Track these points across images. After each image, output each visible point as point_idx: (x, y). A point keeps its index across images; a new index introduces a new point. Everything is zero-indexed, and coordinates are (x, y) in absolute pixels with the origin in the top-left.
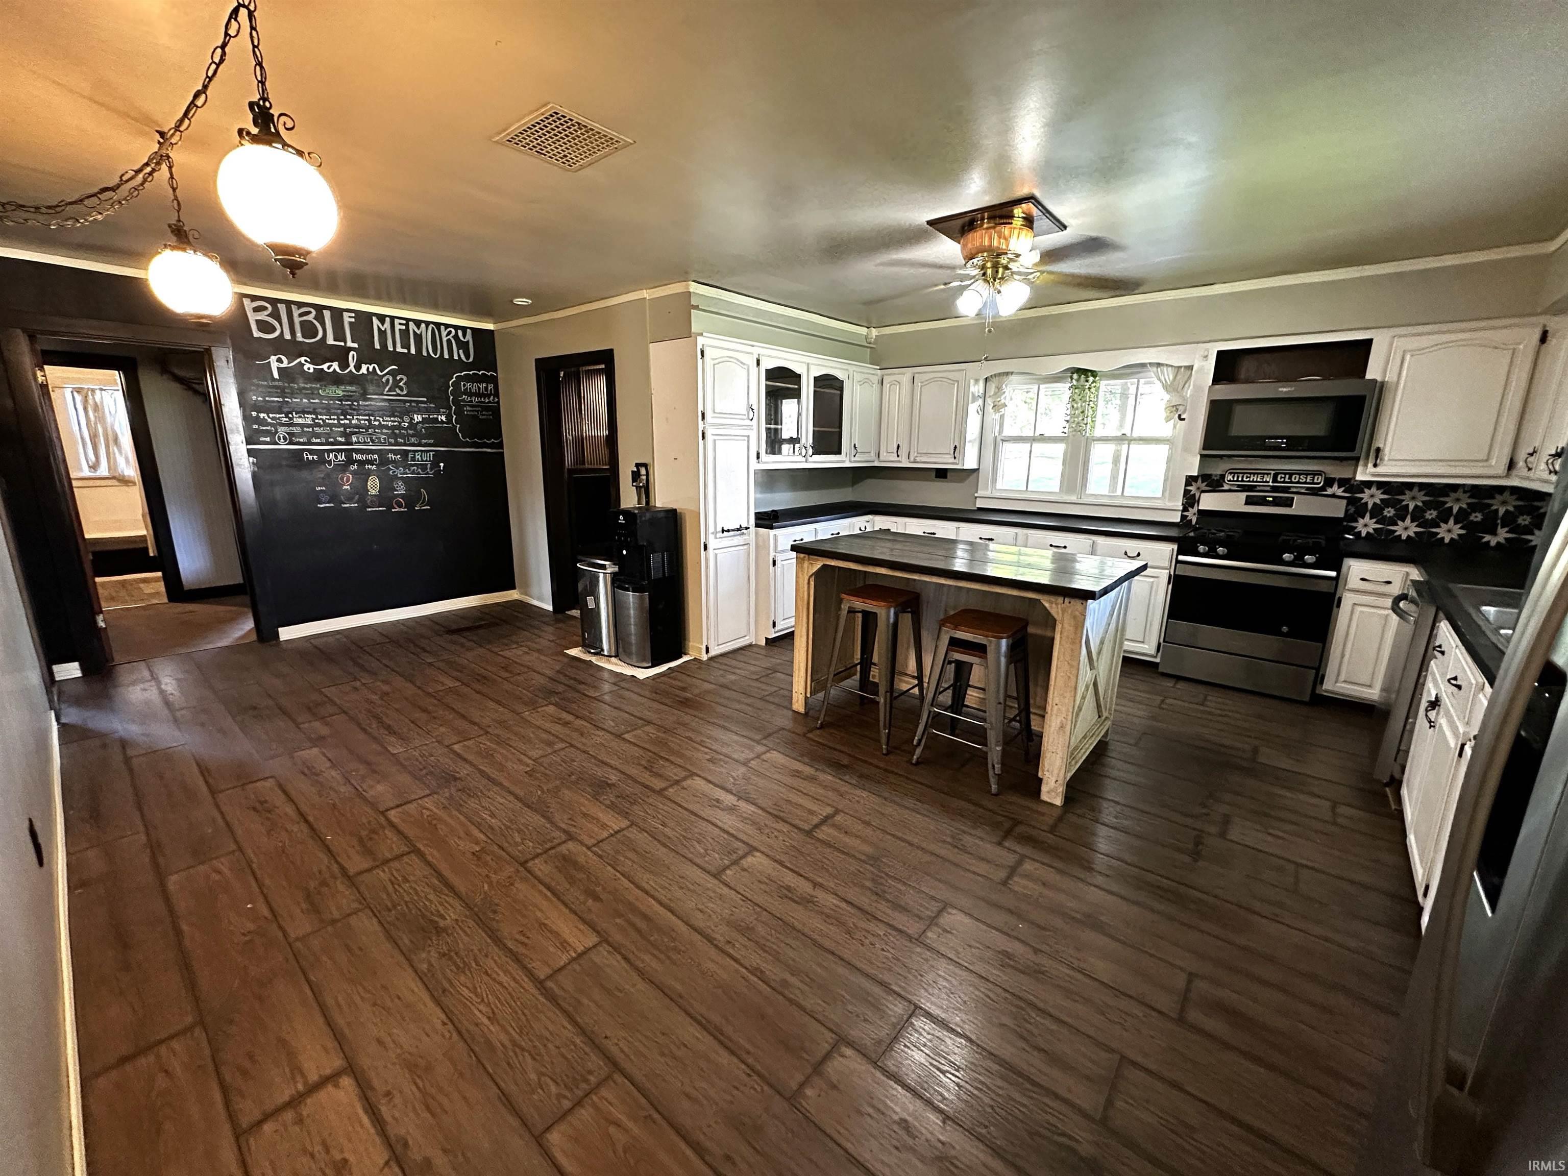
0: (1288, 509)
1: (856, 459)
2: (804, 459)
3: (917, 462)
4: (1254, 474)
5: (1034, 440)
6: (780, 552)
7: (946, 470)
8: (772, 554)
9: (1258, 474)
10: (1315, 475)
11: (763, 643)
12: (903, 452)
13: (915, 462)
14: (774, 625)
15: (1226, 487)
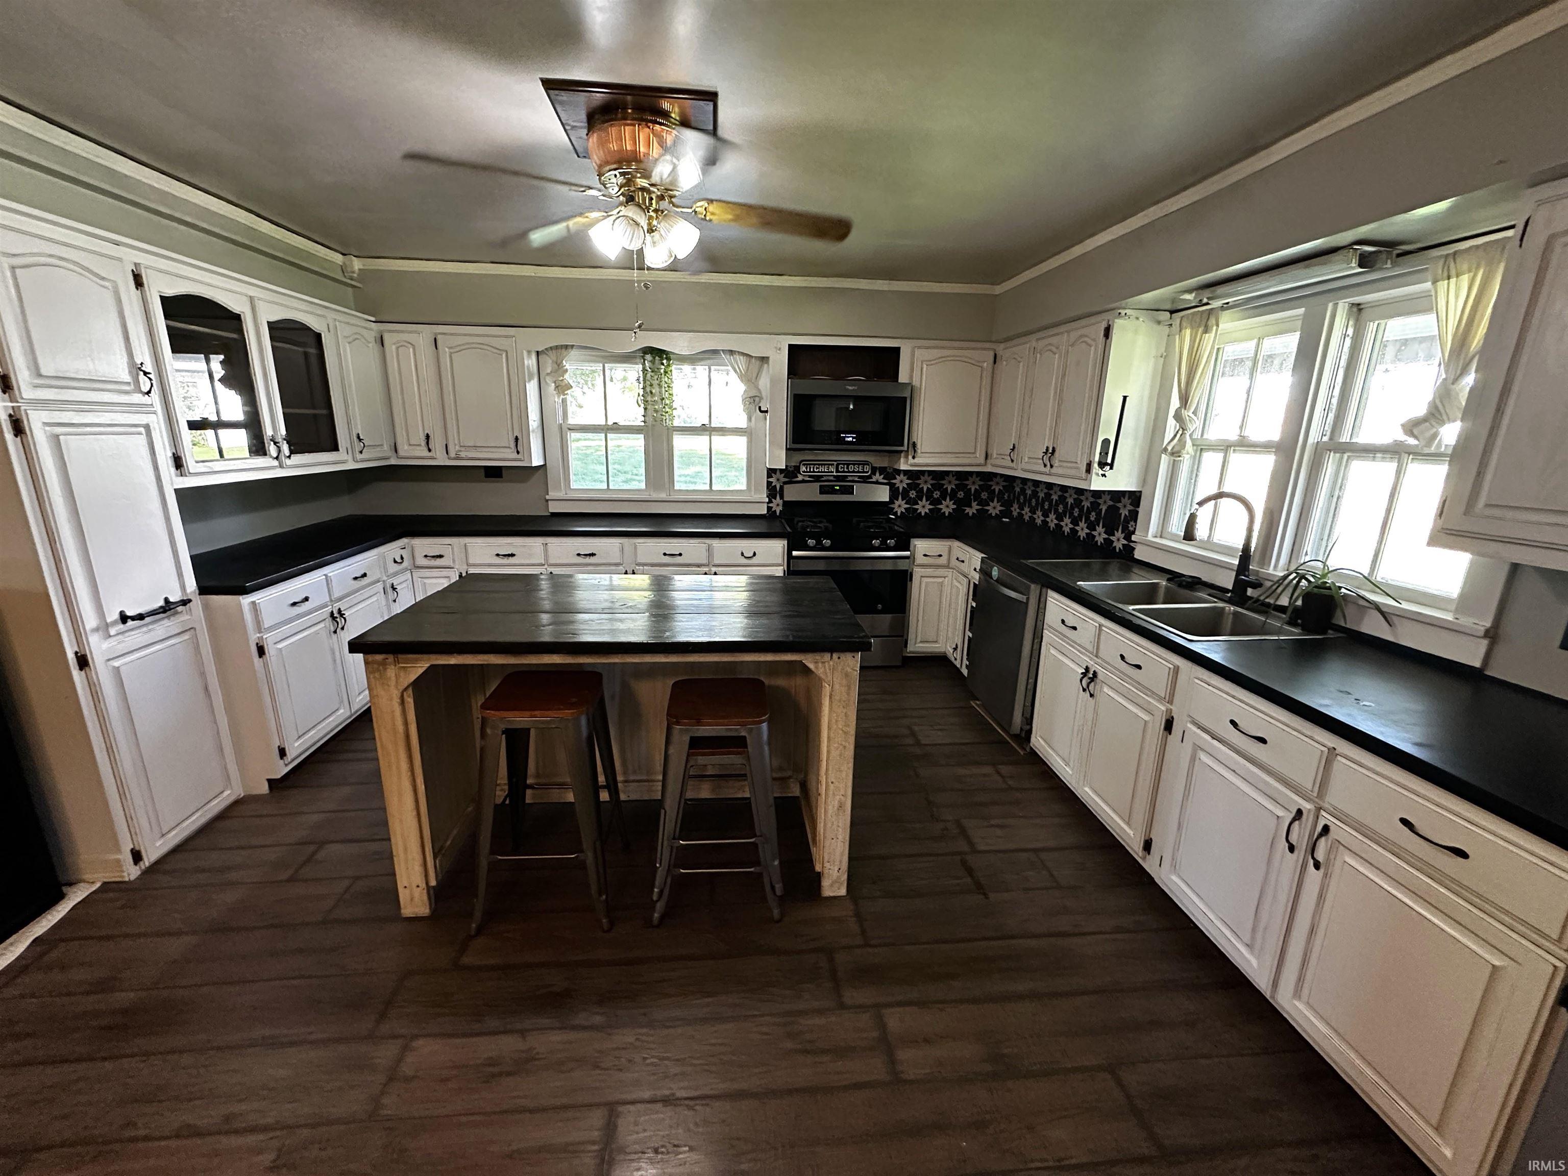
0: (851, 496)
1: (364, 456)
2: (276, 463)
3: (462, 459)
4: (822, 465)
5: (608, 429)
6: (271, 629)
7: (500, 468)
8: (253, 637)
9: (825, 465)
10: (864, 465)
11: (264, 789)
12: (437, 443)
13: (458, 458)
14: (282, 753)
15: (800, 478)
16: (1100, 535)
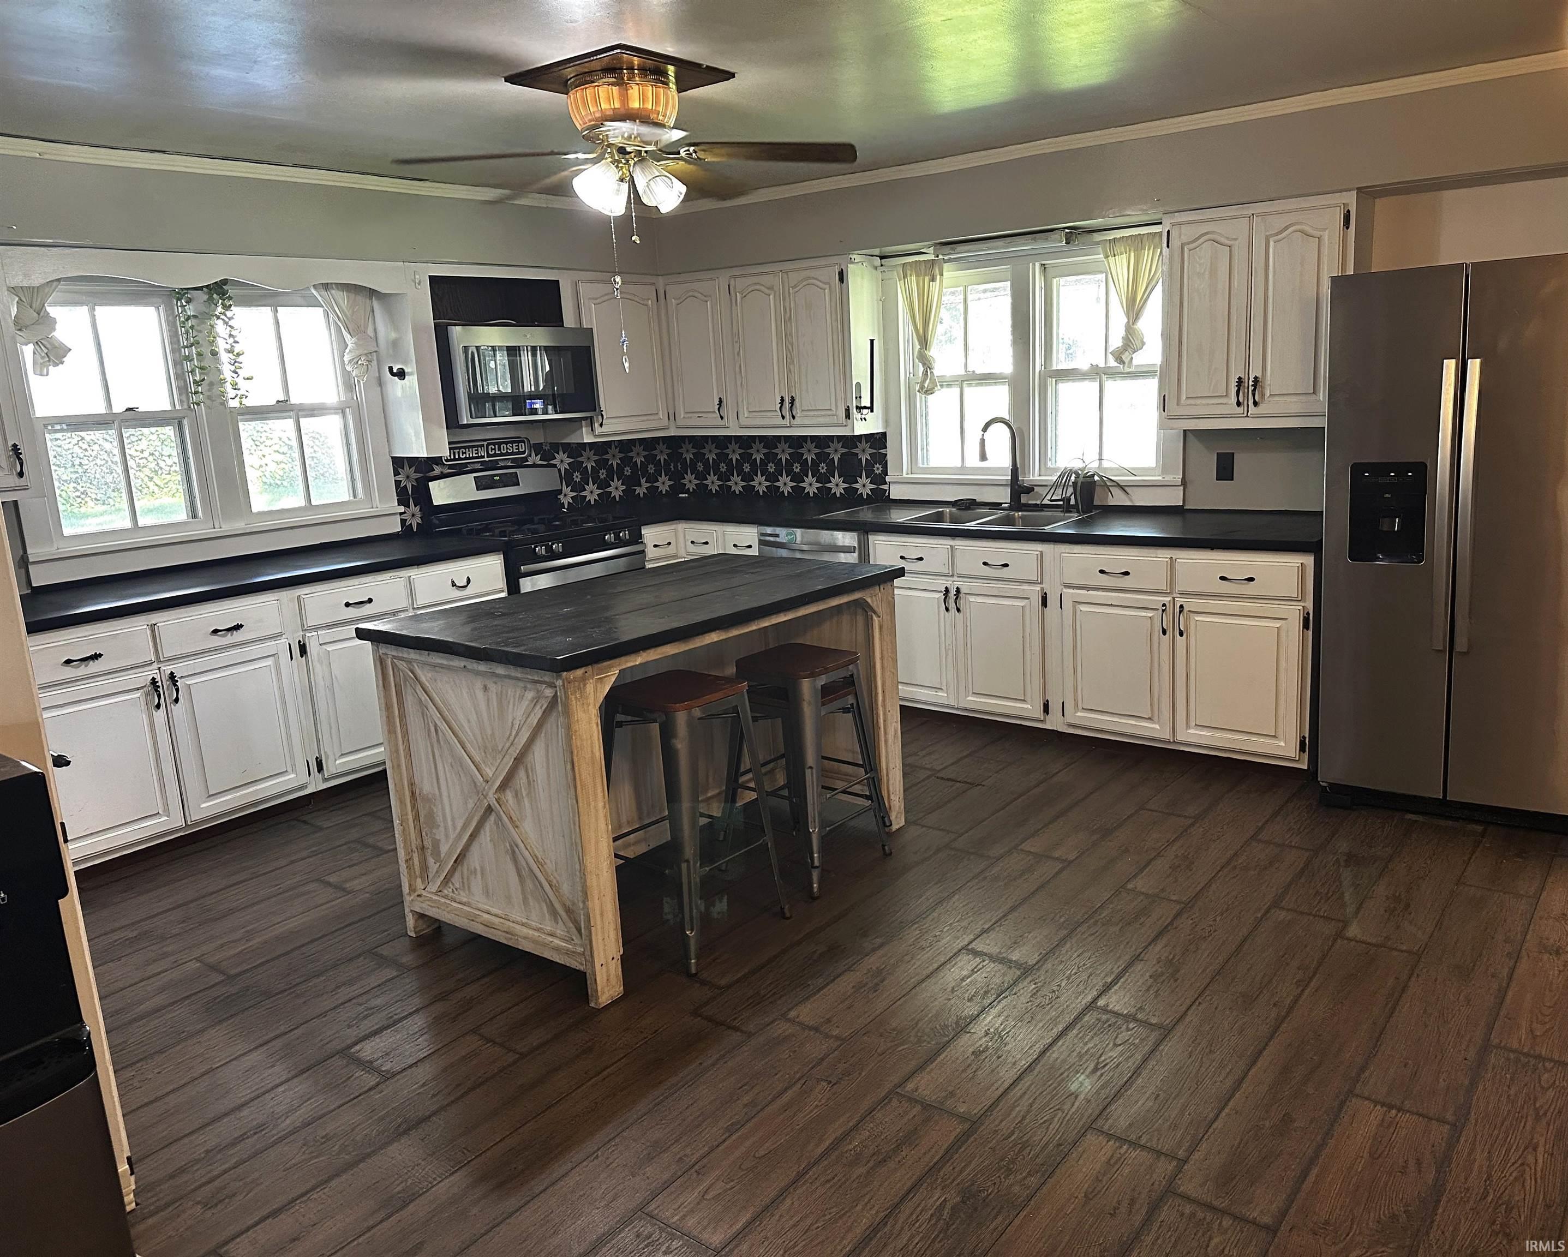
4: (469, 447)
5: (118, 421)
9: (473, 447)
10: (518, 442)
15: (437, 470)
16: (837, 485)
